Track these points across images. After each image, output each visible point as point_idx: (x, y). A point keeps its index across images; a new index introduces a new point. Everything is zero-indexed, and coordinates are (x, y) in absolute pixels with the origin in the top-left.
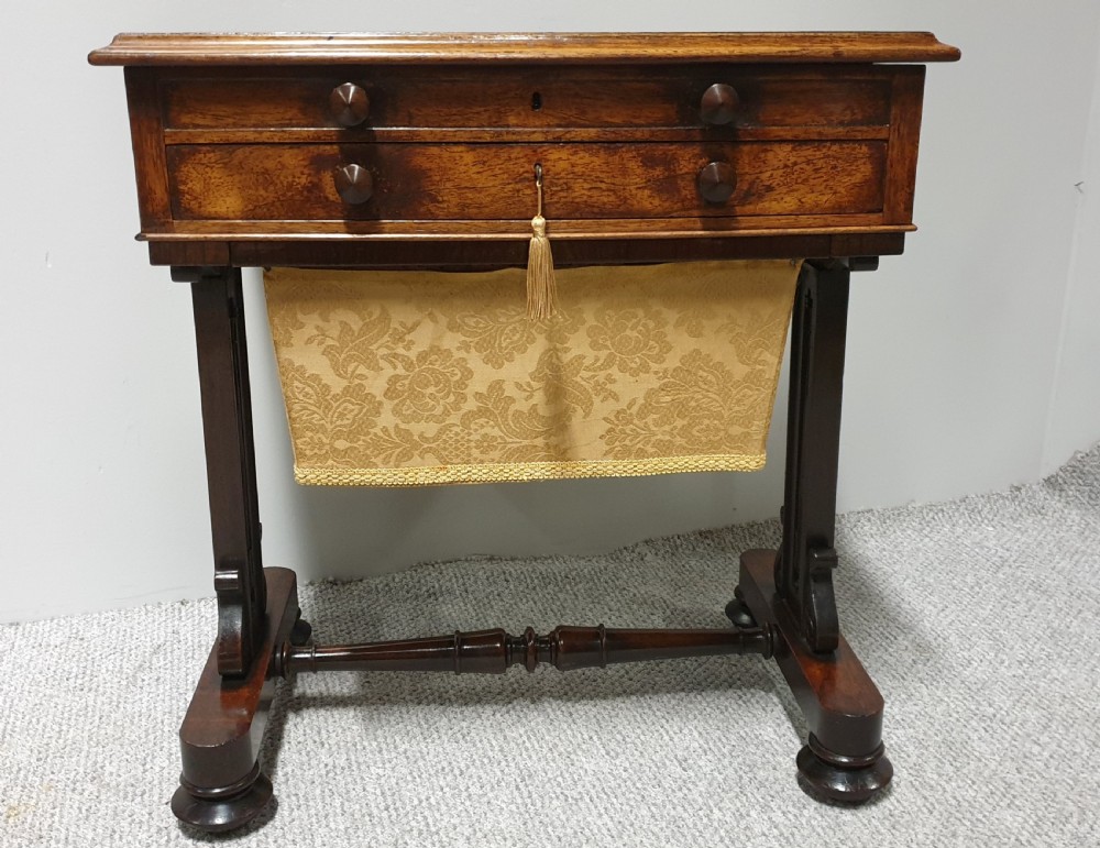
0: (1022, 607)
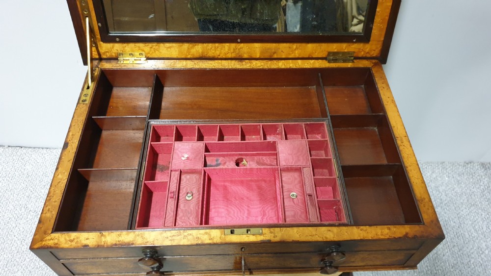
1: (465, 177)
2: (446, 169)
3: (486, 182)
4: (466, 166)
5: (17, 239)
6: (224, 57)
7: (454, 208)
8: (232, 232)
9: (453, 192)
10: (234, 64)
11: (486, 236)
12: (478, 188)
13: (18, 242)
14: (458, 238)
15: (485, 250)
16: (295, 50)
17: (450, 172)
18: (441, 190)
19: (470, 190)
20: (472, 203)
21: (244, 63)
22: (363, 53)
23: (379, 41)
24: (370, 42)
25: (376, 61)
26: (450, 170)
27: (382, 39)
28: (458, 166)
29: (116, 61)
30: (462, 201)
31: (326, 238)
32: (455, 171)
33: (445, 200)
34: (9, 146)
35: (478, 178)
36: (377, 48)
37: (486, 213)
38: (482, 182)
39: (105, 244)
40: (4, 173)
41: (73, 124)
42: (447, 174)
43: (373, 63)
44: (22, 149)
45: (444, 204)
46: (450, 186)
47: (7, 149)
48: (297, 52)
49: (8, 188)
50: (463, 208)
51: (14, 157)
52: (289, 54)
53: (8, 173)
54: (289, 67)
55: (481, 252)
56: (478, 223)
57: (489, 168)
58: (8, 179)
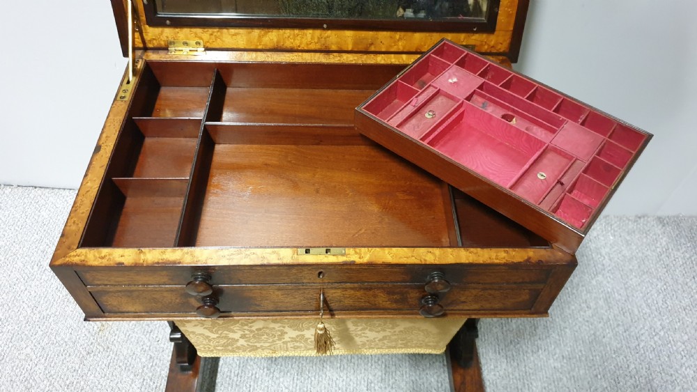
0: (589, 313)
1: (637, 237)
2: (611, 225)
3: (665, 243)
4: (637, 221)
5: (26, 306)
6: (306, 48)
7: (620, 276)
8: (307, 252)
9: (619, 255)
10: (319, 58)
11: (662, 313)
12: (654, 251)
13: (28, 309)
14: (624, 314)
15: (660, 331)
16: (398, 40)
17: (616, 229)
18: (604, 253)
19: (643, 253)
20: (645, 271)
21: (331, 56)
22: (486, 47)
23: (507, 31)
24: (496, 33)
25: (504, 58)
26: (617, 227)
27: (512, 29)
28: (627, 222)
29: (166, 51)
30: (631, 267)
31: (425, 260)
32: (624, 228)
33: (609, 266)
34: (19, 186)
35: (655, 237)
36: (504, 41)
37: (663, 283)
38: (659, 243)
39: (145, 263)
40: (11, 220)
41: (108, 124)
42: (612, 231)
43: (499, 60)
44: (37, 189)
45: (606, 270)
46: (616, 248)
47: (16, 190)
48: (400, 44)
49: (16, 240)
50: (632, 277)
51: (25, 200)
52: (391, 46)
53: (17, 220)
54: (390, 63)
55: (654, 334)
56: (652, 295)
57: (668, 223)
58: (17, 228)
